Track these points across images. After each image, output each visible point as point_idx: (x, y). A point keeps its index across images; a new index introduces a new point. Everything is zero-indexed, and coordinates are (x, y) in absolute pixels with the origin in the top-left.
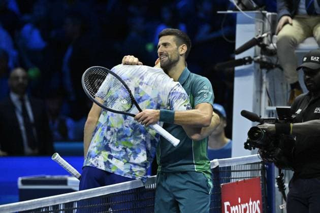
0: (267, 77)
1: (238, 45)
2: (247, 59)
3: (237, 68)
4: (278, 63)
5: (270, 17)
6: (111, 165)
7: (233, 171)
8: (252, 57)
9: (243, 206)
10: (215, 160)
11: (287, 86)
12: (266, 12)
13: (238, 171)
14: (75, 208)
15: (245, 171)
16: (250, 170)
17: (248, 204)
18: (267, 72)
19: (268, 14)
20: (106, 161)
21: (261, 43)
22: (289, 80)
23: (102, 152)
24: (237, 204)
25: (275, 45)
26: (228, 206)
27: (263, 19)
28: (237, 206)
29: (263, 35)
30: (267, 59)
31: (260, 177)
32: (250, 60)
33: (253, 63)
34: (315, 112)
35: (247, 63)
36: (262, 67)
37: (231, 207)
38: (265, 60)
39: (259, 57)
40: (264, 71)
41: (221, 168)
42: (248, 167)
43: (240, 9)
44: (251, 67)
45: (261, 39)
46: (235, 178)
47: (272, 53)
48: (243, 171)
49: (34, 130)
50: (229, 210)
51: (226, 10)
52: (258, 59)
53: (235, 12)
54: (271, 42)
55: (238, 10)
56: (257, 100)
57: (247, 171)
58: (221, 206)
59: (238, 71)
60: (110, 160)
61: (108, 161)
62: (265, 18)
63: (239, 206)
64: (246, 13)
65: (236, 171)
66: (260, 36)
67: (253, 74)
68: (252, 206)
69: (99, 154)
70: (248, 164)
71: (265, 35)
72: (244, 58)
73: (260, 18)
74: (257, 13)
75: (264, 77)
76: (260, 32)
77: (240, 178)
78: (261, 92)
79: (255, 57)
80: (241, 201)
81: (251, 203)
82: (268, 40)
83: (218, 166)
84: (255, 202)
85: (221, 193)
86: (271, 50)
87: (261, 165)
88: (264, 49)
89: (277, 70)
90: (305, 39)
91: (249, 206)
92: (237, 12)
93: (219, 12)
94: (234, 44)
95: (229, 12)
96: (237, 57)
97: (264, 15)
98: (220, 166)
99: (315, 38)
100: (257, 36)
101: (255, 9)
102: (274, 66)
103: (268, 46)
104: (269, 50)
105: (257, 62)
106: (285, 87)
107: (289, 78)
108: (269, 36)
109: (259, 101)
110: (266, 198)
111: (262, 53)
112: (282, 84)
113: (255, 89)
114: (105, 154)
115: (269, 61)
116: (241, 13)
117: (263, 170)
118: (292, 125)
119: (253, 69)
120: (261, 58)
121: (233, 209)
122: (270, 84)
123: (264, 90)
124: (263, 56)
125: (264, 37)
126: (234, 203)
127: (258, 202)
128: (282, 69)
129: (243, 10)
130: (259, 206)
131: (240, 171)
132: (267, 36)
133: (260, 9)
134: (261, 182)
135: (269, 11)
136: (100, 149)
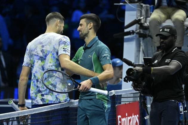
0: (143, 42)
1: (126, 24)
2: (131, 31)
3: (125, 37)
4: (150, 34)
5: (145, 7)
6: (45, 100)
7: (123, 98)
8: (134, 31)
9: (129, 118)
10: (113, 91)
11: (155, 47)
12: (142, 4)
13: (126, 97)
14: (29, 119)
15: (130, 97)
16: (133, 97)
17: (132, 117)
18: (143, 40)
19: (144, 5)
20: (41, 99)
21: (140, 23)
22: (156, 44)
23: (38, 95)
24: (125, 117)
25: (148, 23)
26: (120, 118)
27: (141, 9)
28: (125, 118)
29: (141, 18)
30: (143, 32)
31: (138, 101)
32: (133, 32)
33: (135, 34)
34: (166, 62)
35: (132, 34)
36: (140, 37)
37: (122, 119)
38: (142, 32)
39: (138, 31)
40: (141, 39)
41: (116, 95)
42: (132, 95)
43: (127, 2)
44: (134, 36)
45: (140, 20)
46: (124, 102)
47: (146, 28)
48: (129, 97)
49: (6, 72)
50: (120, 120)
51: (119, 3)
52: (138, 32)
53: (124, 4)
54: (146, 22)
55: (126, 3)
56: (137, 56)
57: (131, 97)
58: (116, 117)
59: (126, 39)
60: (43, 97)
61: (42, 98)
62: (142, 8)
63: (127, 118)
64: (131, 5)
65: (125, 98)
66: (139, 18)
67: (135, 40)
68: (134, 118)
69: (37, 96)
70: (132, 93)
71: (142, 18)
72: (130, 31)
73: (140, 8)
74: (137, 5)
75: (141, 43)
76: (139, 16)
77: (127, 102)
78: (139, 51)
79: (136, 30)
80: (128, 115)
81: (133, 116)
82: (144, 21)
83: (114, 94)
84: (135, 116)
85: (116, 110)
86: (146, 27)
87: (139, 94)
88: (142, 26)
89: (149, 38)
90: (166, 20)
91: (132, 118)
92: (126, 4)
93: (115, 4)
94: (124, 23)
95: (121, 4)
96: (126, 30)
97: (142, 6)
98: (115, 95)
99: (171, 19)
100: (137, 18)
101: (136, 2)
102: (147, 36)
103: (144, 24)
104: (144, 26)
105: (137, 33)
106: (153, 48)
107: (156, 43)
108: (145, 18)
109: (138, 57)
110: (142, 113)
111: (140, 28)
112: (152, 46)
113: (136, 50)
114: (39, 95)
115: (144, 33)
116: (128, 5)
117: (140, 97)
118: (152, 68)
119: (135, 37)
120: (140, 31)
121: (123, 120)
122: (145, 46)
123: (141, 50)
124: (141, 30)
125: (141, 19)
126: (123, 116)
127: (138, 115)
128: (152, 38)
129: (129, 3)
130: (138, 118)
131: (127, 97)
132: (143, 18)
133: (139, 2)
134: (139, 104)
135: (144, 4)
136: (36, 94)
